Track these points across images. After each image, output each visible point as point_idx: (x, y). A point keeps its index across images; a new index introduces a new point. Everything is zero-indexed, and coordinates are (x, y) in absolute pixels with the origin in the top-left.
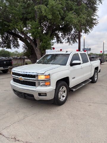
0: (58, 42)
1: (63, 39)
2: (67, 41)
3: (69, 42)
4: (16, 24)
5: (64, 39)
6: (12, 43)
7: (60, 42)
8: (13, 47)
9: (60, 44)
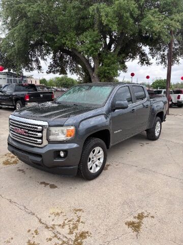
0: (142, 63)
1: (153, 58)
2: (160, 60)
3: (164, 63)
4: (66, 37)
5: (155, 58)
6: (68, 66)
7: (147, 63)
8: (70, 71)
9: (146, 65)
